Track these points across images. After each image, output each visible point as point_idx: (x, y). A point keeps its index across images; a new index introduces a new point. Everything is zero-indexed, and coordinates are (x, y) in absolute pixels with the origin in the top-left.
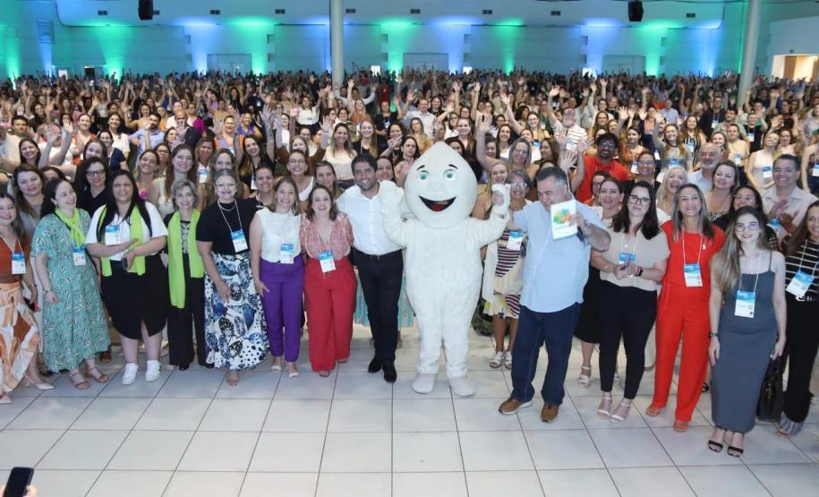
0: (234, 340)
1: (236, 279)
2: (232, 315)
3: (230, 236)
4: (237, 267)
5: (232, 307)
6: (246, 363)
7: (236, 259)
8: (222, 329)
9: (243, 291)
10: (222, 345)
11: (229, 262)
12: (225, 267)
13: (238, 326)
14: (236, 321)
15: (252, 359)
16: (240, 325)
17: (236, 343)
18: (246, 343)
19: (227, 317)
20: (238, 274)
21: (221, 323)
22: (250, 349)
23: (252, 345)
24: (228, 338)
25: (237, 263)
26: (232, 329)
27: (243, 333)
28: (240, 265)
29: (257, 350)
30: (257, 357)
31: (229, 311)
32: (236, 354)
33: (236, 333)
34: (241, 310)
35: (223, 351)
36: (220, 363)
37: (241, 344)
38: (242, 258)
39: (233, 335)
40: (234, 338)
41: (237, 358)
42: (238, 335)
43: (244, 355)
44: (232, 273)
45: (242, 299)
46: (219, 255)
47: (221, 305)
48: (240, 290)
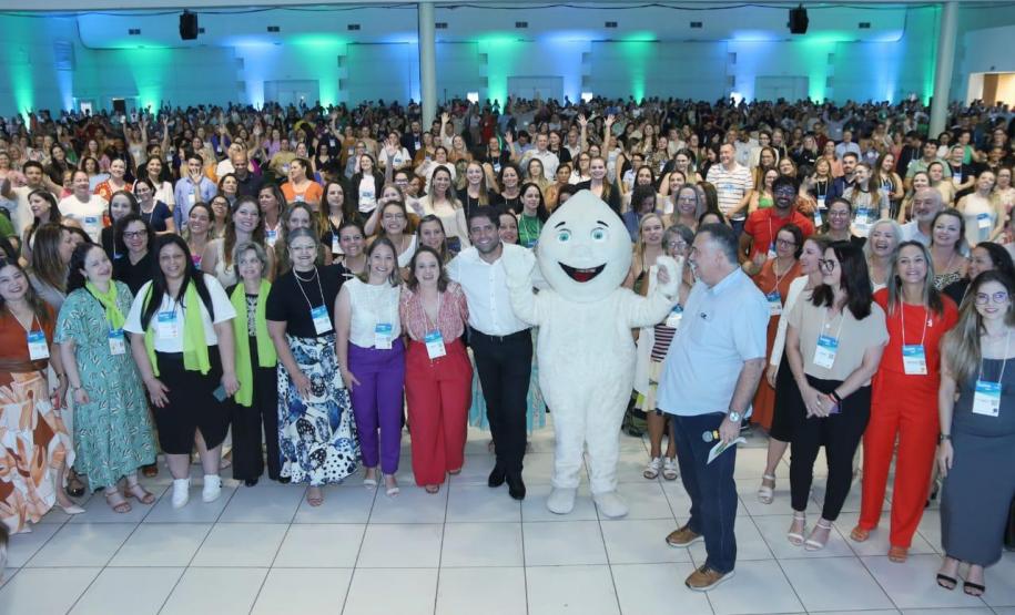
0: (316, 447)
1: (317, 368)
2: (313, 415)
3: (310, 314)
4: (318, 353)
5: (313, 405)
6: (331, 476)
7: (317, 343)
8: (301, 434)
9: (326, 384)
10: (301, 454)
11: (309, 348)
12: (303, 353)
13: (321, 430)
14: (317, 423)
15: (339, 472)
16: (324, 427)
17: (318, 451)
18: (331, 451)
19: (307, 418)
20: (321, 362)
21: (299, 426)
22: (336, 458)
23: (339, 453)
24: (308, 445)
25: (319, 348)
26: (313, 433)
27: (328, 438)
28: (323, 350)
29: (345, 460)
30: (345, 468)
31: (310, 410)
32: (319, 465)
33: (318, 438)
34: (324, 408)
35: (302, 461)
36: (299, 477)
37: (325, 452)
38: (325, 342)
39: (314, 441)
40: (316, 444)
41: (320, 470)
42: (321, 441)
43: (328, 466)
44: (313, 362)
45: (325, 394)
46: (296, 338)
47: (299, 403)
48: (323, 383)
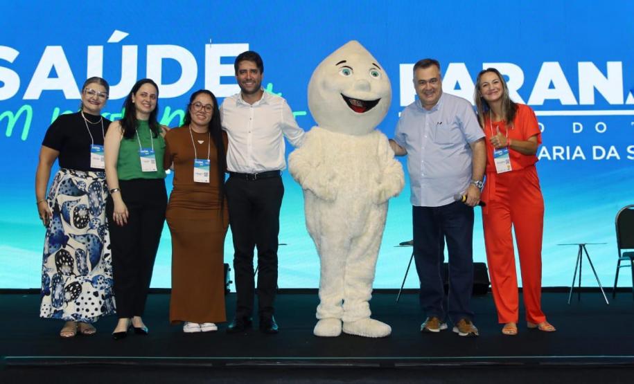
0: (72, 279)
1: (84, 200)
2: (73, 246)
3: (90, 147)
4: (87, 186)
5: (74, 237)
6: (84, 314)
7: (88, 176)
8: (59, 266)
9: (91, 217)
10: (54, 288)
11: (79, 179)
12: (72, 184)
13: (79, 261)
14: (76, 254)
15: (92, 309)
16: (82, 259)
17: (73, 284)
18: (87, 287)
19: (67, 248)
20: (88, 194)
21: (58, 258)
22: (91, 295)
23: (95, 290)
24: (64, 277)
25: (89, 181)
26: (71, 266)
27: (85, 272)
28: (92, 184)
29: (100, 298)
30: (99, 307)
31: (71, 241)
32: (72, 299)
33: (76, 271)
34: (84, 240)
35: (53, 296)
36: (48, 312)
37: (80, 287)
38: (95, 176)
39: (72, 273)
40: (73, 276)
41: (72, 304)
42: (78, 274)
43: (82, 302)
44: (81, 193)
45: (88, 227)
46: (68, 172)
47: (61, 233)
48: (87, 215)
